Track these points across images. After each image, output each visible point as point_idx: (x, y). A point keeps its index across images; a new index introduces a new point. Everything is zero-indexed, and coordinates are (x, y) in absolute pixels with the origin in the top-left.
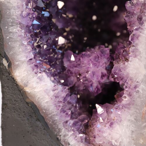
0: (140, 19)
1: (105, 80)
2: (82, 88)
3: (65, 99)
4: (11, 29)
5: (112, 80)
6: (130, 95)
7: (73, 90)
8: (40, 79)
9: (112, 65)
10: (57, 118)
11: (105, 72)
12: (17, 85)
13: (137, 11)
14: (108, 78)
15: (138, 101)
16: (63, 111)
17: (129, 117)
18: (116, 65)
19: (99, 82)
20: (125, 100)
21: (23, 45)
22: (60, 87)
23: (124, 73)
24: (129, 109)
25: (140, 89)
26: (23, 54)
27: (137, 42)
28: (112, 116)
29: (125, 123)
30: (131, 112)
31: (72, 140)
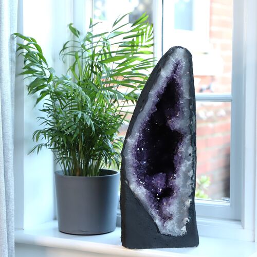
0: (180, 162)
1: (165, 187)
3: (150, 196)
4: (129, 169)
5: (168, 187)
6: (176, 193)
7: (152, 192)
8: (140, 188)
9: (167, 182)
10: (147, 204)
11: (165, 184)
12: (131, 191)
13: (179, 160)
15: (180, 195)
16: (150, 201)
18: (170, 181)
19: (162, 188)
20: (175, 195)
21: (134, 174)
22: (148, 191)
23: (174, 184)
24: (176, 198)
25: (180, 190)
26: (134, 178)
27: (178, 171)
28: (170, 201)
29: (175, 205)
30: (178, 199)
31: (153, 212)
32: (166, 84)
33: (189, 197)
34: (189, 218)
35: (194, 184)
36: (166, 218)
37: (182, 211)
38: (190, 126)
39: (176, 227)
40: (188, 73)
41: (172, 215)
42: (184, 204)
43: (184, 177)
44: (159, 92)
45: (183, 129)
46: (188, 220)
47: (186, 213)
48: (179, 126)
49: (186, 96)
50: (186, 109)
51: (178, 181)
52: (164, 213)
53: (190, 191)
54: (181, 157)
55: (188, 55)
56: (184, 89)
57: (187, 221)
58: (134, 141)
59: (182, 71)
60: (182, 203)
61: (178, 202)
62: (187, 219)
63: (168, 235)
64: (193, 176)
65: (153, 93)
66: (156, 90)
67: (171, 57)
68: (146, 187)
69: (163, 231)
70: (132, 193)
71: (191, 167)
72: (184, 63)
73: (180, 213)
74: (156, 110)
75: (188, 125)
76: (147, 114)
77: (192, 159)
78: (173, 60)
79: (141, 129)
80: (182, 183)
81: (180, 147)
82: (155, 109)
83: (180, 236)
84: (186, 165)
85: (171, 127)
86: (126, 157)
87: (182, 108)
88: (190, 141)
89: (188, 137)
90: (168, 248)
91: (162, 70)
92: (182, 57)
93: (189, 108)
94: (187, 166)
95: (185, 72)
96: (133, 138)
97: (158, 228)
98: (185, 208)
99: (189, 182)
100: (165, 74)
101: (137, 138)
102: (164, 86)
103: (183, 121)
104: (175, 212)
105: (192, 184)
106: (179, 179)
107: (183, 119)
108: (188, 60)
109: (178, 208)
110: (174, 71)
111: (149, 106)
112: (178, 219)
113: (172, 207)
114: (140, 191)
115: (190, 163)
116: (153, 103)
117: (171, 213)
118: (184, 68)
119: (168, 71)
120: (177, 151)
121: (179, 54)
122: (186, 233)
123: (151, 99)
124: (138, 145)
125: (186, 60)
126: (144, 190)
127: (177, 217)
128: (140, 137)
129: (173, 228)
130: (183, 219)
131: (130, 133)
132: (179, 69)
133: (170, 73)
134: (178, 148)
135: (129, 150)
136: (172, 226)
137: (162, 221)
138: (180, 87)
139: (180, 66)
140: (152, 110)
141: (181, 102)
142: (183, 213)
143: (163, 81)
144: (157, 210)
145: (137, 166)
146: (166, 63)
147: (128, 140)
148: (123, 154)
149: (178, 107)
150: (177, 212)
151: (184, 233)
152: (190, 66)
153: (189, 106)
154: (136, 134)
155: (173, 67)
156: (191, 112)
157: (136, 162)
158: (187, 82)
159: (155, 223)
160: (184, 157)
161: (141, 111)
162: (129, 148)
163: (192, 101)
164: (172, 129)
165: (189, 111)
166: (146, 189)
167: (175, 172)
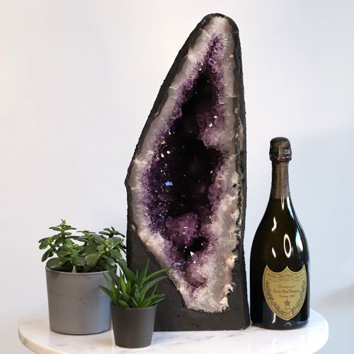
0: (218, 198)
1: (196, 236)
2: (179, 242)
3: (171, 249)
5: (200, 235)
6: (213, 245)
7: (174, 243)
8: (156, 237)
9: (199, 229)
10: (166, 262)
11: (195, 230)
12: (141, 241)
13: (216, 194)
14: (198, 234)
15: (218, 248)
16: (171, 257)
17: (213, 259)
18: (203, 227)
19: (191, 237)
20: (210, 248)
21: (145, 215)
22: (168, 242)
23: (209, 231)
24: (212, 253)
25: (219, 241)
26: (145, 222)
27: (216, 212)
28: (202, 258)
29: (210, 263)
30: (214, 255)
31: (176, 276)
32: (196, 73)
33: (233, 251)
34: (232, 285)
35: (240, 232)
36: (196, 284)
37: (221, 274)
38: (235, 140)
39: (211, 299)
40: (232, 56)
41: (205, 279)
42: (225, 264)
43: (225, 221)
44: (185, 87)
45: (223, 145)
46: (232, 288)
47: (228, 276)
48: (216, 140)
49: (229, 93)
50: (228, 114)
51: (216, 227)
52: (193, 276)
53: (234, 243)
54: (220, 189)
55: (233, 28)
56: (227, 82)
57: (230, 290)
58: (145, 163)
59: (222, 53)
60: (221, 260)
61: (215, 260)
62: (228, 287)
63: (199, 311)
64: (238, 219)
65: (176, 88)
66: (181, 83)
67: (204, 31)
68: (166, 235)
69: (191, 305)
70: (142, 245)
71: (235, 206)
72: (225, 41)
73: (218, 277)
74: (181, 114)
75: (231, 139)
76: (166, 120)
77: (237, 193)
78: (207, 36)
79: (157, 145)
80: (222, 230)
81: (219, 174)
82: (178, 113)
83: (219, 313)
84: (228, 201)
85: (204, 141)
86: (132, 189)
87: (222, 113)
88: (234, 165)
89: (232, 158)
90: (198, 330)
91: (190, 51)
92: (223, 31)
93: (234, 112)
94: (230, 203)
95: (227, 55)
96: (144, 158)
97: (183, 301)
98: (227, 269)
99: (233, 229)
100: (195, 58)
101: (150, 158)
102: (193, 77)
103: (223, 132)
104: (211, 274)
105: (237, 232)
106: (217, 223)
107: (223, 128)
108: (231, 37)
109: (215, 268)
110: (210, 54)
111: (170, 107)
112: (215, 286)
113: (206, 268)
114: (156, 243)
115: (235, 198)
116: (177, 103)
117: (204, 276)
118: (225, 48)
119: (200, 53)
120: (214, 180)
121: (218, 26)
122: (227, 308)
123: (172, 97)
124: (152, 169)
125: (229, 36)
126: (161, 239)
127: (214, 282)
128: (155, 157)
129: (206, 300)
130: (223, 287)
131: (138, 150)
132: (217, 49)
133: (203, 57)
134: (216, 175)
135: (137, 178)
136: (206, 297)
137: (190, 289)
138: (219, 79)
139: (218, 45)
140: (175, 116)
141: (221, 103)
142: (223, 277)
143: (192, 69)
144: (182, 271)
145: (149, 202)
146: (197, 41)
147: (137, 161)
148: (128, 182)
149: (216, 110)
150: (213, 276)
151: (225, 308)
152: (235, 46)
153: (234, 109)
154: (149, 151)
155: (207, 47)
156: (236, 118)
157: (149, 197)
158: (231, 71)
159: (179, 292)
160: (225, 189)
161: (157, 116)
162: (138, 174)
163: (239, 102)
164: (206, 145)
165: (233, 116)
166: (165, 238)
167: (211, 213)
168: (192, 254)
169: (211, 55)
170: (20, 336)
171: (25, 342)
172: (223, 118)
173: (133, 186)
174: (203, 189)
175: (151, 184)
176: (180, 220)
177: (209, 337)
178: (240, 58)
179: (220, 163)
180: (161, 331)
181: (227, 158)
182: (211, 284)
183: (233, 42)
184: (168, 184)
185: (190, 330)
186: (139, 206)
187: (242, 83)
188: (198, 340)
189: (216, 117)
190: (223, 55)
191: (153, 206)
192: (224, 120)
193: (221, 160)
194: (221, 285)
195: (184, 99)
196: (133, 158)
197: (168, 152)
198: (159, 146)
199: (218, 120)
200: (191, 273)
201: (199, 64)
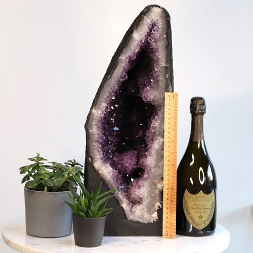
0: (152, 139)
1: (135, 167)
2: (123, 171)
3: (117, 176)
4: (93, 144)
5: (139, 166)
6: (148, 174)
7: (120, 172)
8: (106, 167)
9: (138, 160)
10: (114, 185)
11: (135, 163)
12: (95, 170)
13: (151, 136)
14: (137, 166)
15: (151, 176)
16: (117, 182)
17: (147, 184)
18: (141, 160)
19: (132, 168)
20: (146, 176)
21: (99, 151)
22: (115, 171)
23: (145, 163)
24: (147, 180)
25: (152, 171)
26: (99, 155)
27: (151, 149)
28: (140, 183)
29: (145, 187)
30: (148, 181)
31: (121, 196)
32: (139, 48)
33: (162, 178)
34: (161, 204)
36: (134, 202)
37: (153, 195)
39: (146, 213)
40: (165, 36)
41: (141, 199)
42: (156, 187)
43: (157, 156)
44: (130, 57)
45: (157, 101)
47: (158, 197)
48: (152, 97)
49: (163, 63)
50: (161, 78)
51: (150, 161)
52: (133, 196)
54: (154, 133)
55: (166, 16)
56: (161, 55)
57: (159, 207)
58: (100, 112)
59: (158, 34)
60: (153, 185)
61: (149, 185)
62: (158, 204)
63: (137, 222)
65: (124, 58)
66: (127, 55)
67: (145, 17)
68: (114, 165)
69: (131, 217)
70: (96, 172)
72: (161, 25)
73: (151, 197)
74: (127, 77)
76: (116, 82)
78: (147, 21)
79: (109, 99)
80: (154, 163)
81: (154, 122)
82: (125, 76)
83: (151, 223)
84: (159, 142)
85: (143, 98)
86: (90, 131)
87: (157, 77)
90: (135, 236)
91: (134, 31)
92: (159, 17)
93: (165, 77)
94: (161, 143)
95: (161, 35)
96: (99, 109)
97: (125, 215)
98: (157, 192)
100: (138, 36)
101: (104, 109)
102: (137, 51)
103: (157, 91)
104: (146, 195)
106: (151, 157)
107: (158, 89)
108: (165, 22)
109: (149, 191)
111: (119, 72)
112: (148, 204)
113: (142, 190)
114: (106, 171)
116: (124, 69)
117: (140, 196)
118: (160, 30)
119: (142, 33)
120: (150, 126)
121: (155, 14)
122: (157, 220)
123: (121, 64)
124: (104, 117)
125: (163, 21)
126: (110, 169)
127: (148, 201)
128: (107, 108)
129: (142, 214)
130: (154, 205)
131: (95, 103)
132: (154, 31)
133: (144, 36)
134: (151, 123)
135: (94, 123)
136: (142, 211)
137: (130, 206)
138: (155, 53)
139: (155, 28)
140: (122, 78)
141: (156, 70)
142: (154, 197)
143: (136, 45)
144: (125, 192)
145: (102, 141)
146: (140, 24)
147: (94, 111)
148: (87, 126)
149: (152, 75)
150: (148, 196)
151: (155, 220)
152: (168, 29)
153: (165, 75)
154: (103, 104)
155: (147, 29)
156: (167, 81)
157: (102, 137)
158: (164, 47)
159: (122, 208)
160: (158, 133)
161: (109, 78)
162: (94, 120)
163: (169, 70)
164: (145, 101)
165: (165, 80)
166: (113, 168)
167: (147, 150)
168: (132, 180)
169: (150, 35)
170: (4, 238)
171: (8, 242)
172: (158, 81)
173: (91, 129)
174: (141, 133)
175: (104, 128)
176: (124, 155)
177: (143, 241)
178: (171, 38)
179: (154, 114)
180: (108, 236)
181: (160, 110)
182: (146, 202)
183: (166, 25)
184: (116, 129)
185: (129, 236)
186: (94, 144)
187: (172, 56)
188: (136, 243)
189: (152, 80)
190: (158, 35)
191: (105, 144)
192: (158, 83)
193: (155, 112)
194: (153, 203)
195: (129, 66)
196: (91, 109)
197: (116, 106)
198: (110, 100)
199: (154, 82)
200: (131, 194)
201: (141, 41)
